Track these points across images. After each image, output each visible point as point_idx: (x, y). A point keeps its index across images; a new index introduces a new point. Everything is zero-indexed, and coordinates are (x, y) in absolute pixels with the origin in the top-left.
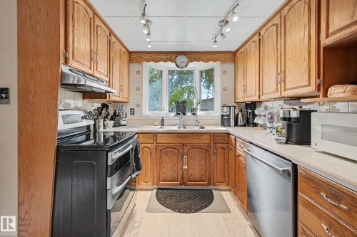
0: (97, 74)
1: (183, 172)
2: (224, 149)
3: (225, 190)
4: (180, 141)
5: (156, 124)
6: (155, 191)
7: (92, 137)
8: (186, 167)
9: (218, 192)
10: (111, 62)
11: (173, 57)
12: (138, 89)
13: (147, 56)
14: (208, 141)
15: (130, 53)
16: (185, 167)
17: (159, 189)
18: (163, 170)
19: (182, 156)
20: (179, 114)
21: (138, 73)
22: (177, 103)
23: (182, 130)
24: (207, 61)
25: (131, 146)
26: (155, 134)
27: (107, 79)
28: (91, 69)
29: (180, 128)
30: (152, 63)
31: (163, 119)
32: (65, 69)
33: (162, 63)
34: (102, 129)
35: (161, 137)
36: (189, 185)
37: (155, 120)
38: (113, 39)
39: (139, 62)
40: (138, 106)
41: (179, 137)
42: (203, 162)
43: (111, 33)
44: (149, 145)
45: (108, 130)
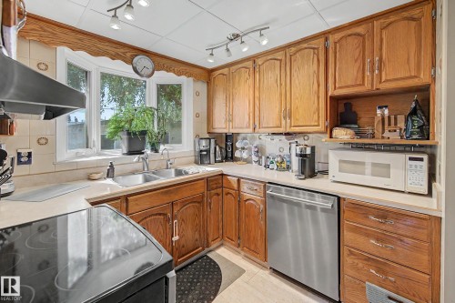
2: (218, 195)
3: (218, 247)
4: (167, 199)
9: (213, 253)
14: (202, 190)
16: (176, 238)
21: (43, 67)
24: (179, 74)
36: (180, 262)
40: (44, 141)
41: (166, 192)
42: (197, 221)
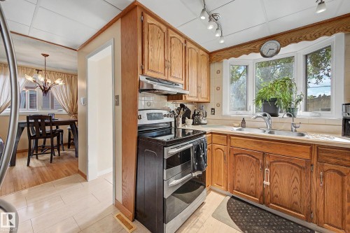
0: (171, 79)
1: (264, 189)
4: (259, 148)
5: (236, 125)
6: (228, 198)
7: (173, 132)
8: (268, 183)
10: (187, 67)
11: (257, 46)
12: (218, 89)
13: (227, 53)
14: (307, 157)
15: (210, 54)
16: (266, 183)
17: (233, 197)
18: (238, 178)
19: (263, 168)
20: (265, 115)
21: (219, 72)
22: (265, 101)
23: (267, 135)
25: (191, 145)
26: (228, 136)
27: (183, 82)
28: (165, 75)
29: (265, 131)
30: (232, 59)
31: (244, 120)
32: (143, 78)
33: (244, 56)
34: (181, 126)
35: (235, 139)
37: (236, 121)
38: (189, 45)
39: (219, 61)
40: (219, 105)
41: (258, 143)
42: (296, 184)
43: (187, 40)
44: (222, 147)
45: (186, 127)
